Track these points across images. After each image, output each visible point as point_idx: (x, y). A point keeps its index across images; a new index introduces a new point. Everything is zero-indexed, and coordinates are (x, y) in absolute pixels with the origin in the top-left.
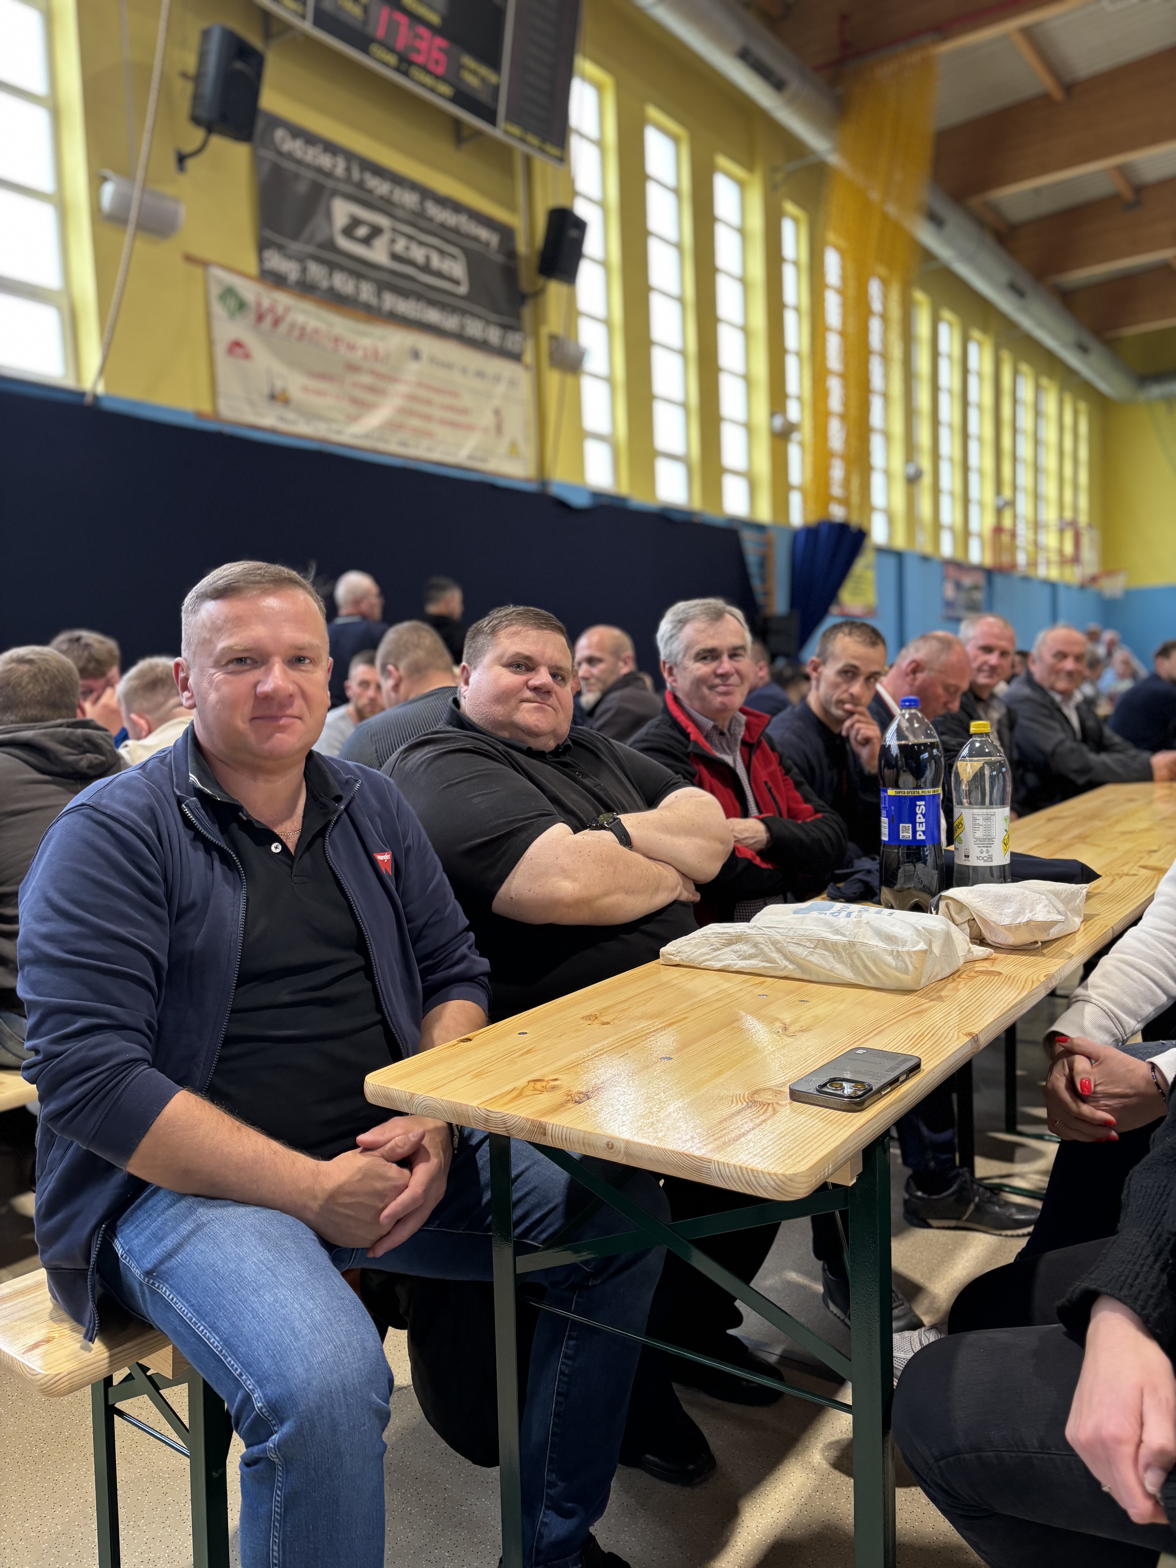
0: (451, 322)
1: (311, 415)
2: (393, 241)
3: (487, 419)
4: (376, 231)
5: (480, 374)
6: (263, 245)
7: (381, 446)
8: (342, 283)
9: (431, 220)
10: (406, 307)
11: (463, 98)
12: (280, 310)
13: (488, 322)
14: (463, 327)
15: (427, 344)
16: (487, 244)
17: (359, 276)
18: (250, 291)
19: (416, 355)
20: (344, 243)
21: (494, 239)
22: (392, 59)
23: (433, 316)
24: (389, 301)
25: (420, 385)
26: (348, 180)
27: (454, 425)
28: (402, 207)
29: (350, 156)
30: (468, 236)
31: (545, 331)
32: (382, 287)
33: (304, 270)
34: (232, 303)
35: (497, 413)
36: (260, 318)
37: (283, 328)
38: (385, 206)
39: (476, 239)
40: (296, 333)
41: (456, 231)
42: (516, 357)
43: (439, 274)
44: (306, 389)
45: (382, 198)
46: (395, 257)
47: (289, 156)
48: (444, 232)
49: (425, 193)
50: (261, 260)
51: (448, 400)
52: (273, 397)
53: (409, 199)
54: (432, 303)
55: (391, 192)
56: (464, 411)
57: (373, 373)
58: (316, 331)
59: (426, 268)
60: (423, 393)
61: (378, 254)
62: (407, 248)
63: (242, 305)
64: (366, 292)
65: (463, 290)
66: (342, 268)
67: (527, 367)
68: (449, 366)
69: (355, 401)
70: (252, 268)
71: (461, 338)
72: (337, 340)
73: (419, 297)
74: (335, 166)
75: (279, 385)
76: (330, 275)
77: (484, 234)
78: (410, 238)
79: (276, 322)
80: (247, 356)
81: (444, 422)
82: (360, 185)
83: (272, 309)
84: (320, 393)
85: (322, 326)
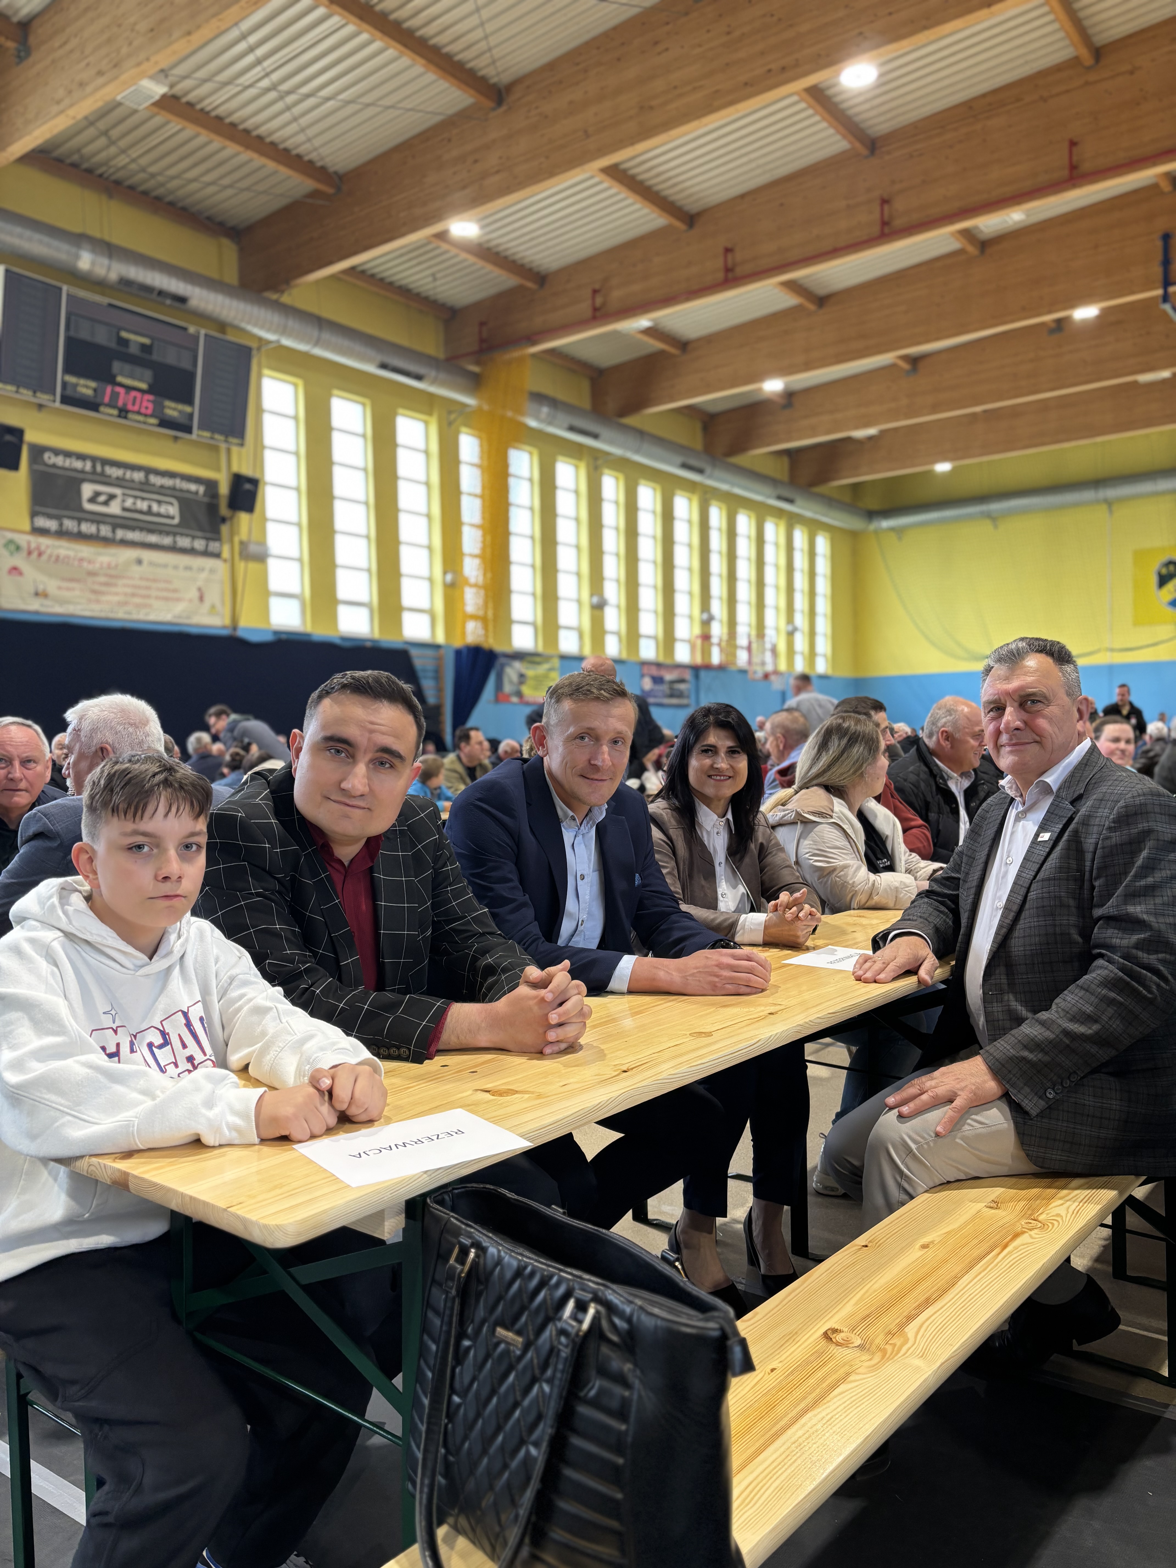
0: (167, 541)
1: (62, 602)
2: (124, 501)
3: (194, 594)
4: (112, 497)
5: (188, 568)
6: (33, 514)
7: (111, 615)
8: (87, 528)
9: (154, 485)
10: (131, 535)
11: (166, 423)
12: (43, 548)
13: (194, 538)
14: (175, 542)
15: (148, 555)
16: (197, 493)
17: (98, 522)
18: (23, 540)
19: (139, 562)
20: (88, 506)
21: (202, 489)
22: (115, 412)
23: (153, 539)
24: (120, 534)
25: (141, 579)
26: (94, 472)
27: (166, 599)
28: (133, 481)
29: (94, 459)
30: (181, 490)
31: (236, 540)
32: (114, 527)
33: (61, 525)
34: (12, 547)
35: (200, 589)
36: (30, 553)
37: (44, 557)
38: (119, 482)
39: (188, 491)
40: (53, 559)
41: (174, 489)
42: (217, 555)
43: (159, 515)
44: (60, 588)
45: (118, 478)
46: (125, 509)
47: (54, 466)
48: (162, 490)
49: (149, 471)
50: (32, 522)
51: (162, 585)
52: (37, 594)
53: (138, 476)
54: (151, 531)
55: (124, 474)
56: (175, 591)
57: (106, 575)
58: (68, 557)
59: (149, 512)
60: (144, 583)
61: (114, 508)
62: (134, 504)
63: (18, 548)
64: (105, 531)
65: (176, 521)
66: (87, 520)
67: (225, 561)
68: (165, 566)
69: (94, 592)
70: (27, 526)
71: (174, 549)
72: (81, 560)
73: (141, 529)
74: (84, 466)
75: (41, 588)
76: (79, 525)
77: (193, 487)
78: (136, 497)
79: (40, 554)
80: (21, 574)
81: (157, 598)
82: (103, 474)
83: (38, 548)
84: (68, 589)
85: (71, 553)
